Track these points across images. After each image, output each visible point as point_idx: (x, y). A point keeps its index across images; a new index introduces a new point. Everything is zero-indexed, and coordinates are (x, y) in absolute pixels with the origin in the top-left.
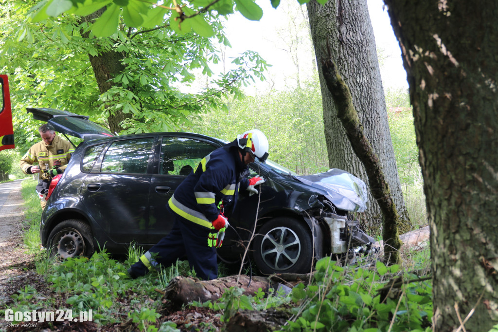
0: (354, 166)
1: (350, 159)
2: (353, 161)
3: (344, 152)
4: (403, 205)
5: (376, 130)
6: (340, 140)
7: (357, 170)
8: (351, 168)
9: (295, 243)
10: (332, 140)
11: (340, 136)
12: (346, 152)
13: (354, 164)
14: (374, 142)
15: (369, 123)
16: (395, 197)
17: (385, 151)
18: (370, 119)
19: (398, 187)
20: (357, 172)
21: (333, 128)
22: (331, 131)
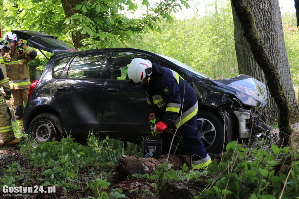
0: (258, 73)
1: (254, 67)
2: (257, 69)
3: (250, 62)
4: (295, 101)
5: (274, 45)
6: (247, 53)
7: (259, 75)
8: (256, 74)
9: (212, 130)
10: (241, 53)
11: (247, 50)
12: (251, 62)
13: (257, 71)
14: (273, 54)
15: (269, 40)
17: (281, 61)
18: (270, 37)
19: (291, 88)
20: (260, 77)
21: (241, 44)
22: (240, 46)
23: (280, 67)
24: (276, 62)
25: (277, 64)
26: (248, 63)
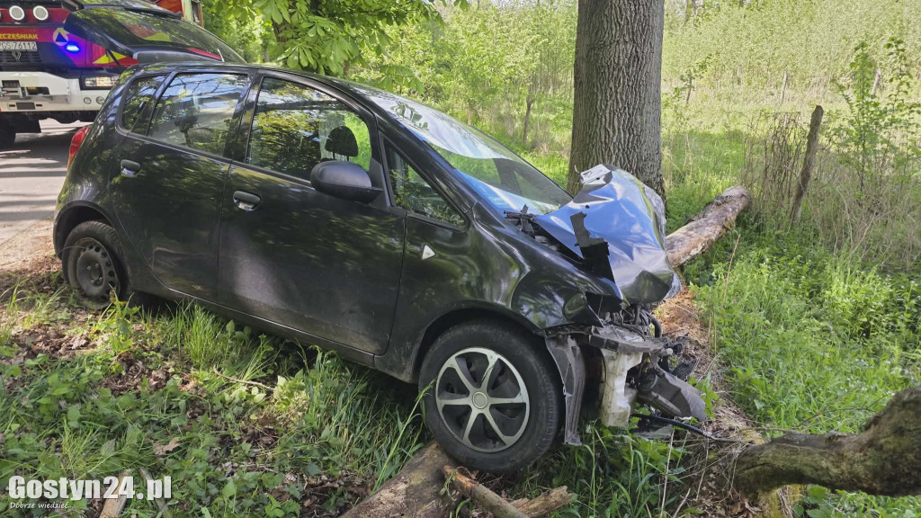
0: (608, 118)
1: (603, 107)
2: (608, 111)
3: (597, 97)
4: (660, 172)
5: (645, 70)
6: (595, 80)
7: (610, 124)
8: (604, 119)
9: (517, 400)
10: (584, 79)
11: (595, 75)
12: (600, 98)
13: (607, 115)
14: (639, 88)
15: (638, 60)
16: (653, 163)
17: (651, 101)
18: (640, 55)
19: (658, 149)
20: (609, 126)
21: (587, 62)
22: (583, 66)
23: (647, 112)
24: (643, 102)
25: (644, 105)
26: (593, 99)
